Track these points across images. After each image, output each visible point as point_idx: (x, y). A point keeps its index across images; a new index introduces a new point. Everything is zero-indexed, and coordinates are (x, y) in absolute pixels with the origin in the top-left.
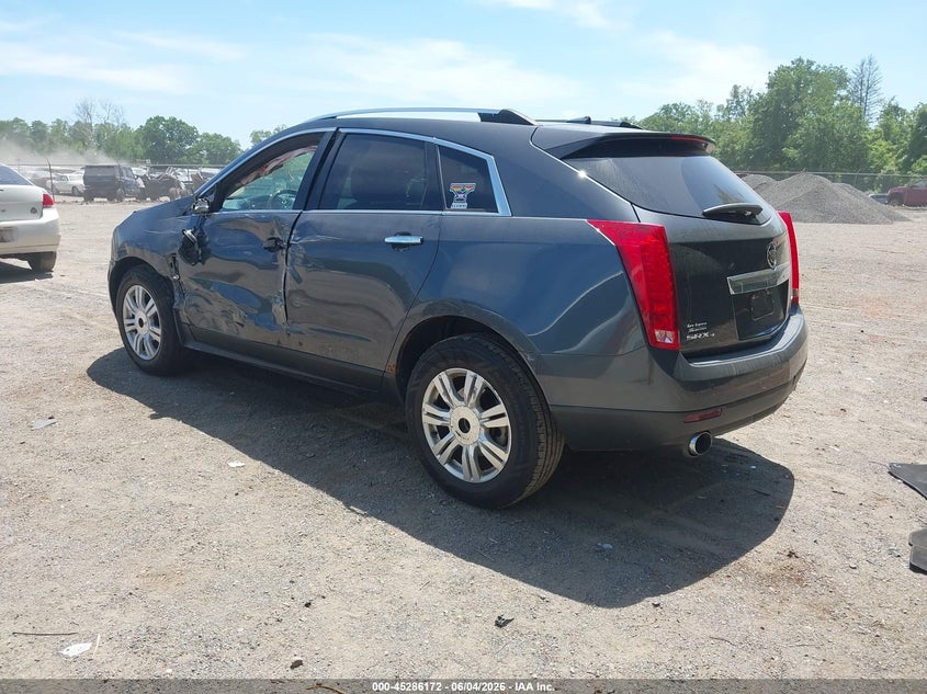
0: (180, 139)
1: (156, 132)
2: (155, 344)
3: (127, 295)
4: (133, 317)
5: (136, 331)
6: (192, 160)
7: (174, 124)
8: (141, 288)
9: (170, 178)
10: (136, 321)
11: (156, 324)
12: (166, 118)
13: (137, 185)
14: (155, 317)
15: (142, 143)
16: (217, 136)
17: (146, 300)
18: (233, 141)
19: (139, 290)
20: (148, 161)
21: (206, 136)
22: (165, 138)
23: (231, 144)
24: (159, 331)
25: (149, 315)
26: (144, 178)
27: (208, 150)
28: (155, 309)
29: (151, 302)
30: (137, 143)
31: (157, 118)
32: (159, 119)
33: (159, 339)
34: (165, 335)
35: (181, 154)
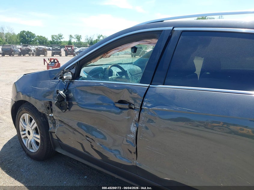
0: (30, 37)
1: (23, 35)
2: (37, 143)
3: (21, 120)
4: (25, 130)
5: (27, 137)
6: (34, 43)
7: (28, 33)
8: (27, 115)
9: (29, 49)
10: (26, 132)
11: (37, 133)
12: (26, 31)
13: (18, 51)
14: (36, 129)
15: (19, 38)
16: (41, 36)
17: (31, 120)
18: (46, 38)
19: (26, 116)
20: (21, 44)
21: (38, 36)
22: (26, 37)
23: (45, 39)
24: (39, 136)
25: (33, 128)
26: (20, 49)
27: (39, 40)
28: (36, 125)
29: (33, 121)
30: (18, 38)
31: (23, 31)
32: (24, 31)
33: (39, 141)
34: (42, 139)
35: (31, 41)
